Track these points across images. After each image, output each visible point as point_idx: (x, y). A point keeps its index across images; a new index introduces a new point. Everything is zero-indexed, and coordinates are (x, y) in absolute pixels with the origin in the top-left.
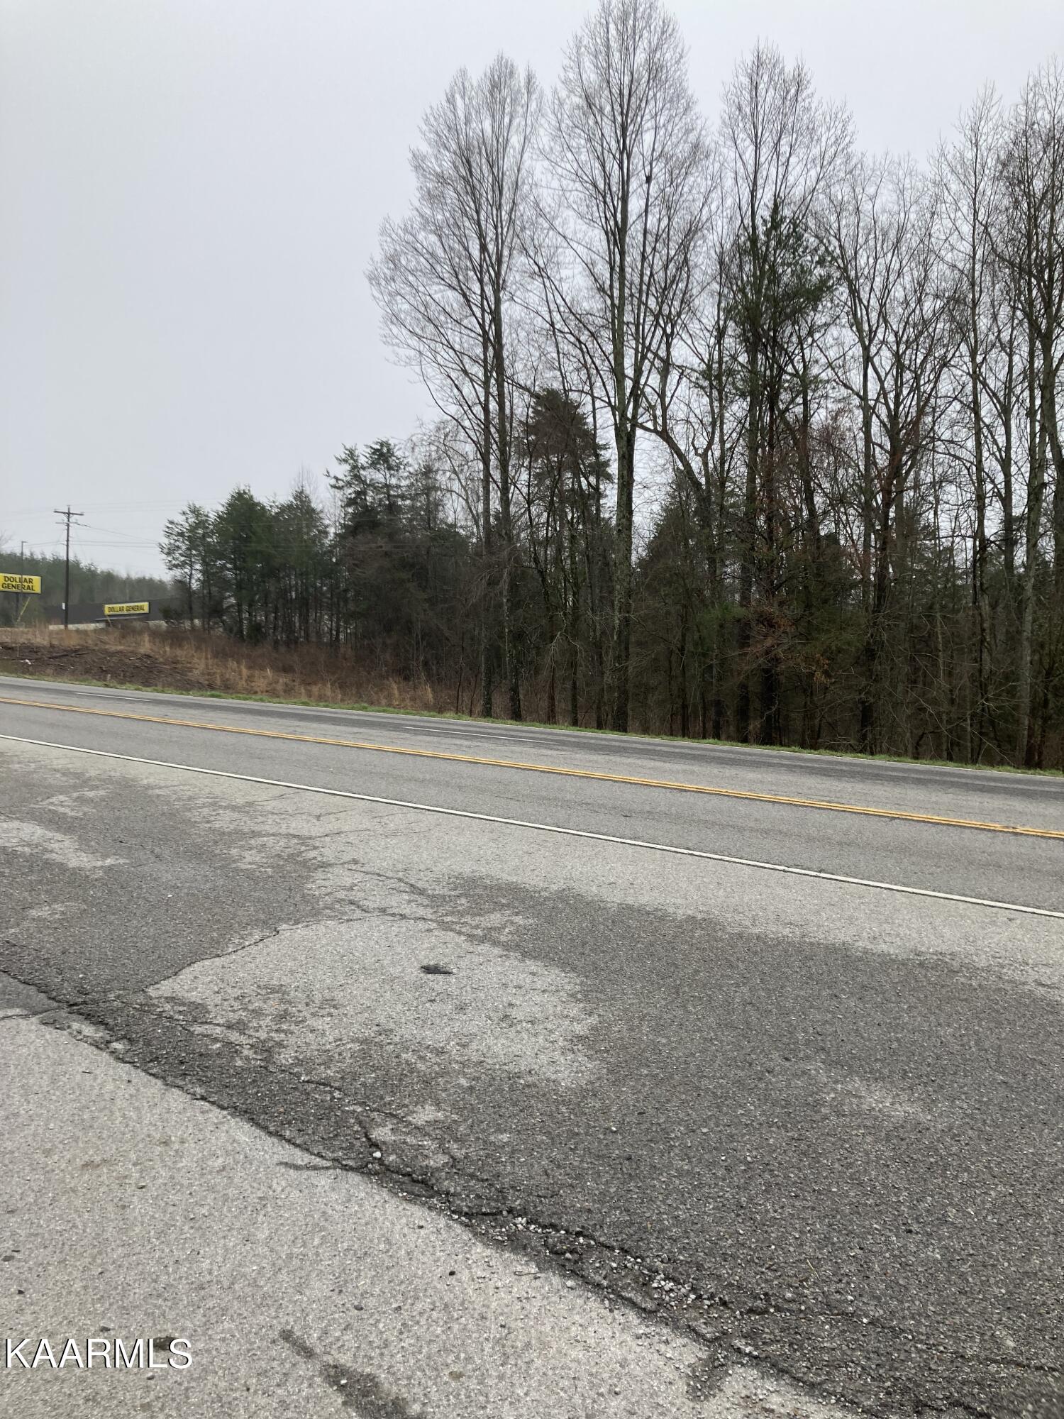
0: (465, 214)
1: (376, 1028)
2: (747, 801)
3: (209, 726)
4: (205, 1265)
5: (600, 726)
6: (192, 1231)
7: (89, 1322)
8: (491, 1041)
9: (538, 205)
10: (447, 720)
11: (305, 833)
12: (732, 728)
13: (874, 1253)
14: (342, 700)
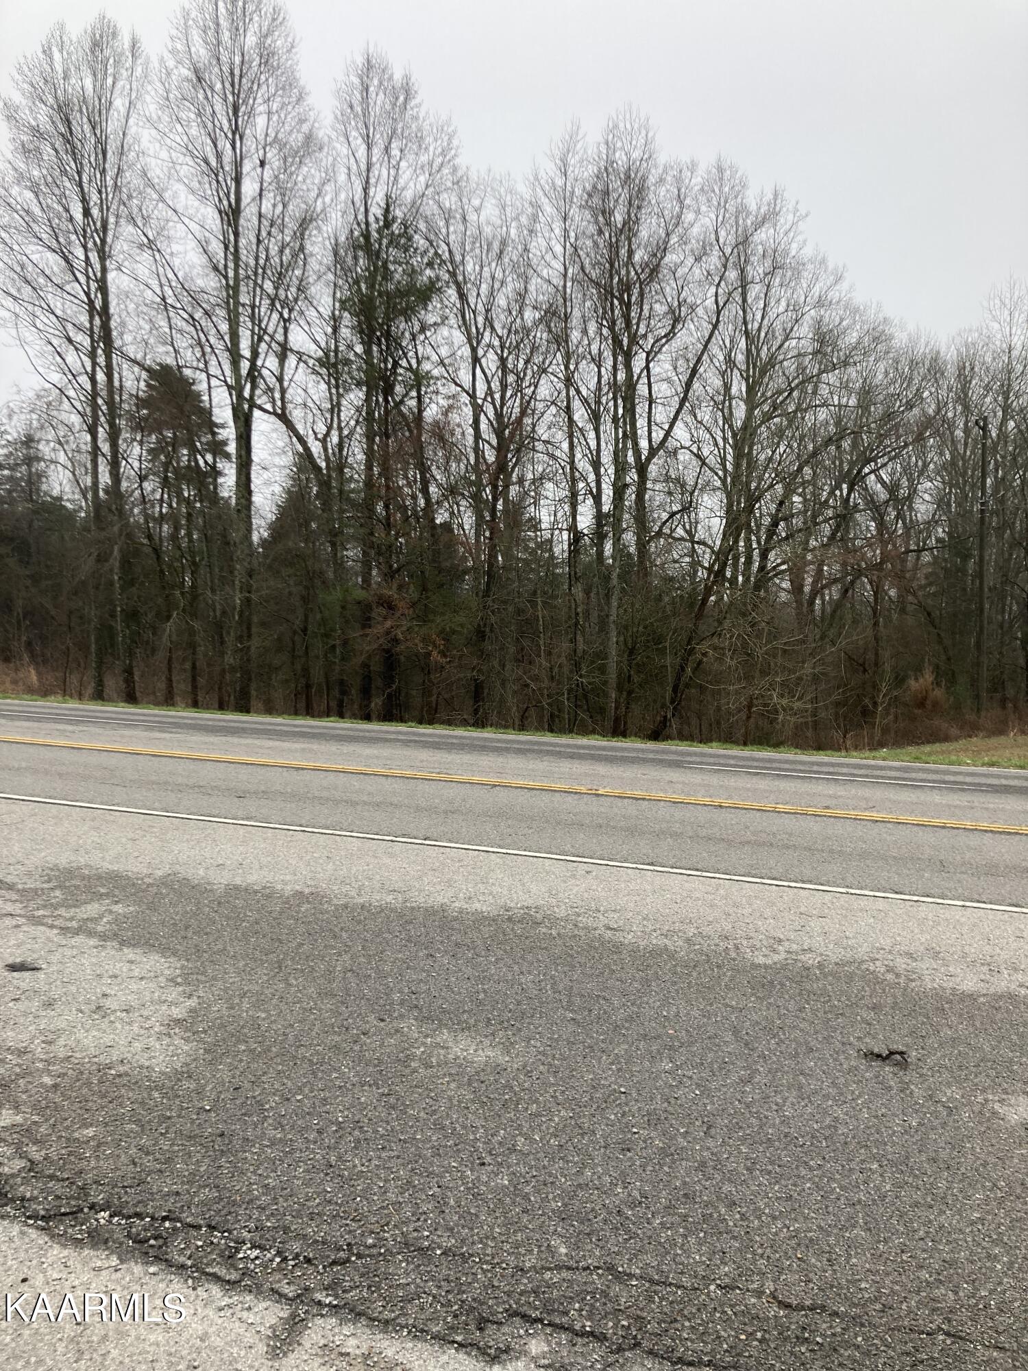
0: (64, 173)
5: (222, 707)
8: (81, 1035)
9: (146, 175)
10: (52, 703)
12: (355, 707)
13: (450, 1189)
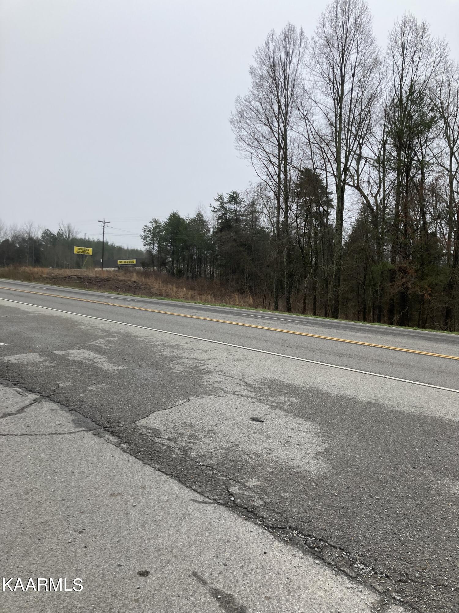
0: (272, 93)
1: (231, 444)
2: (394, 351)
3: (161, 312)
4: (161, 541)
5: (326, 316)
6: (155, 526)
7: (113, 562)
8: (281, 452)
9: (304, 88)
10: (259, 311)
11: (200, 358)
12: (386, 318)
14: (215, 302)
